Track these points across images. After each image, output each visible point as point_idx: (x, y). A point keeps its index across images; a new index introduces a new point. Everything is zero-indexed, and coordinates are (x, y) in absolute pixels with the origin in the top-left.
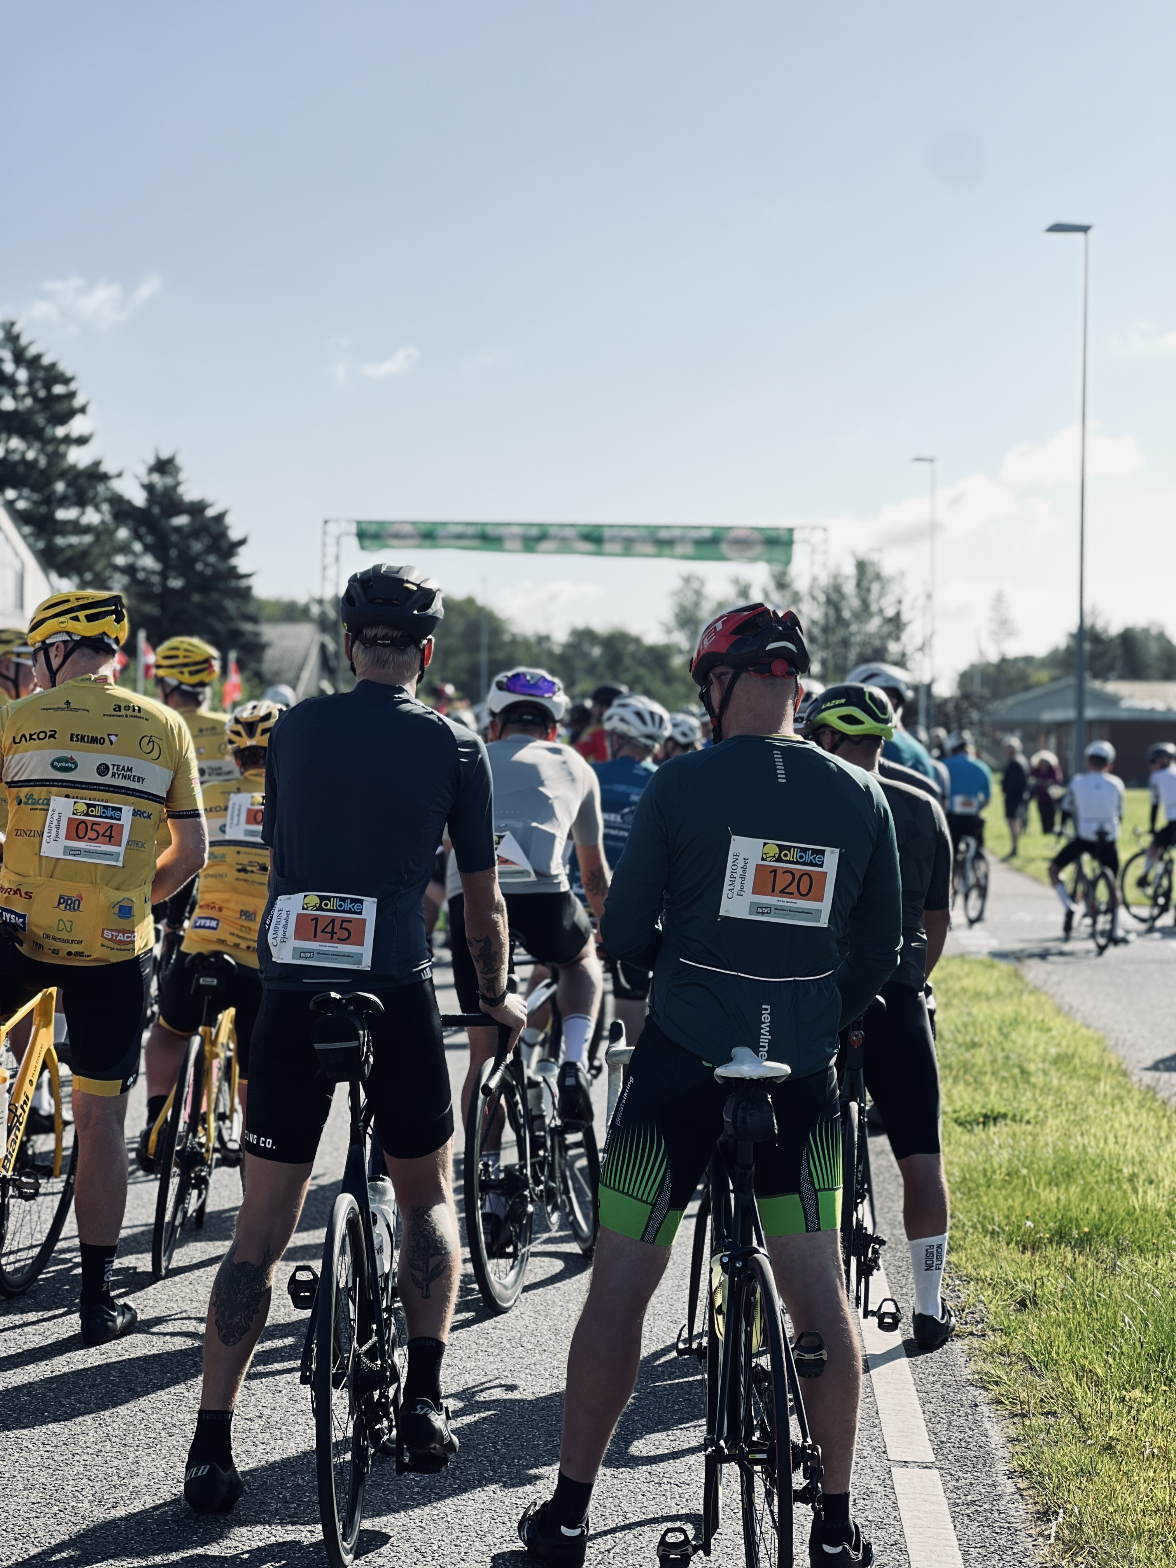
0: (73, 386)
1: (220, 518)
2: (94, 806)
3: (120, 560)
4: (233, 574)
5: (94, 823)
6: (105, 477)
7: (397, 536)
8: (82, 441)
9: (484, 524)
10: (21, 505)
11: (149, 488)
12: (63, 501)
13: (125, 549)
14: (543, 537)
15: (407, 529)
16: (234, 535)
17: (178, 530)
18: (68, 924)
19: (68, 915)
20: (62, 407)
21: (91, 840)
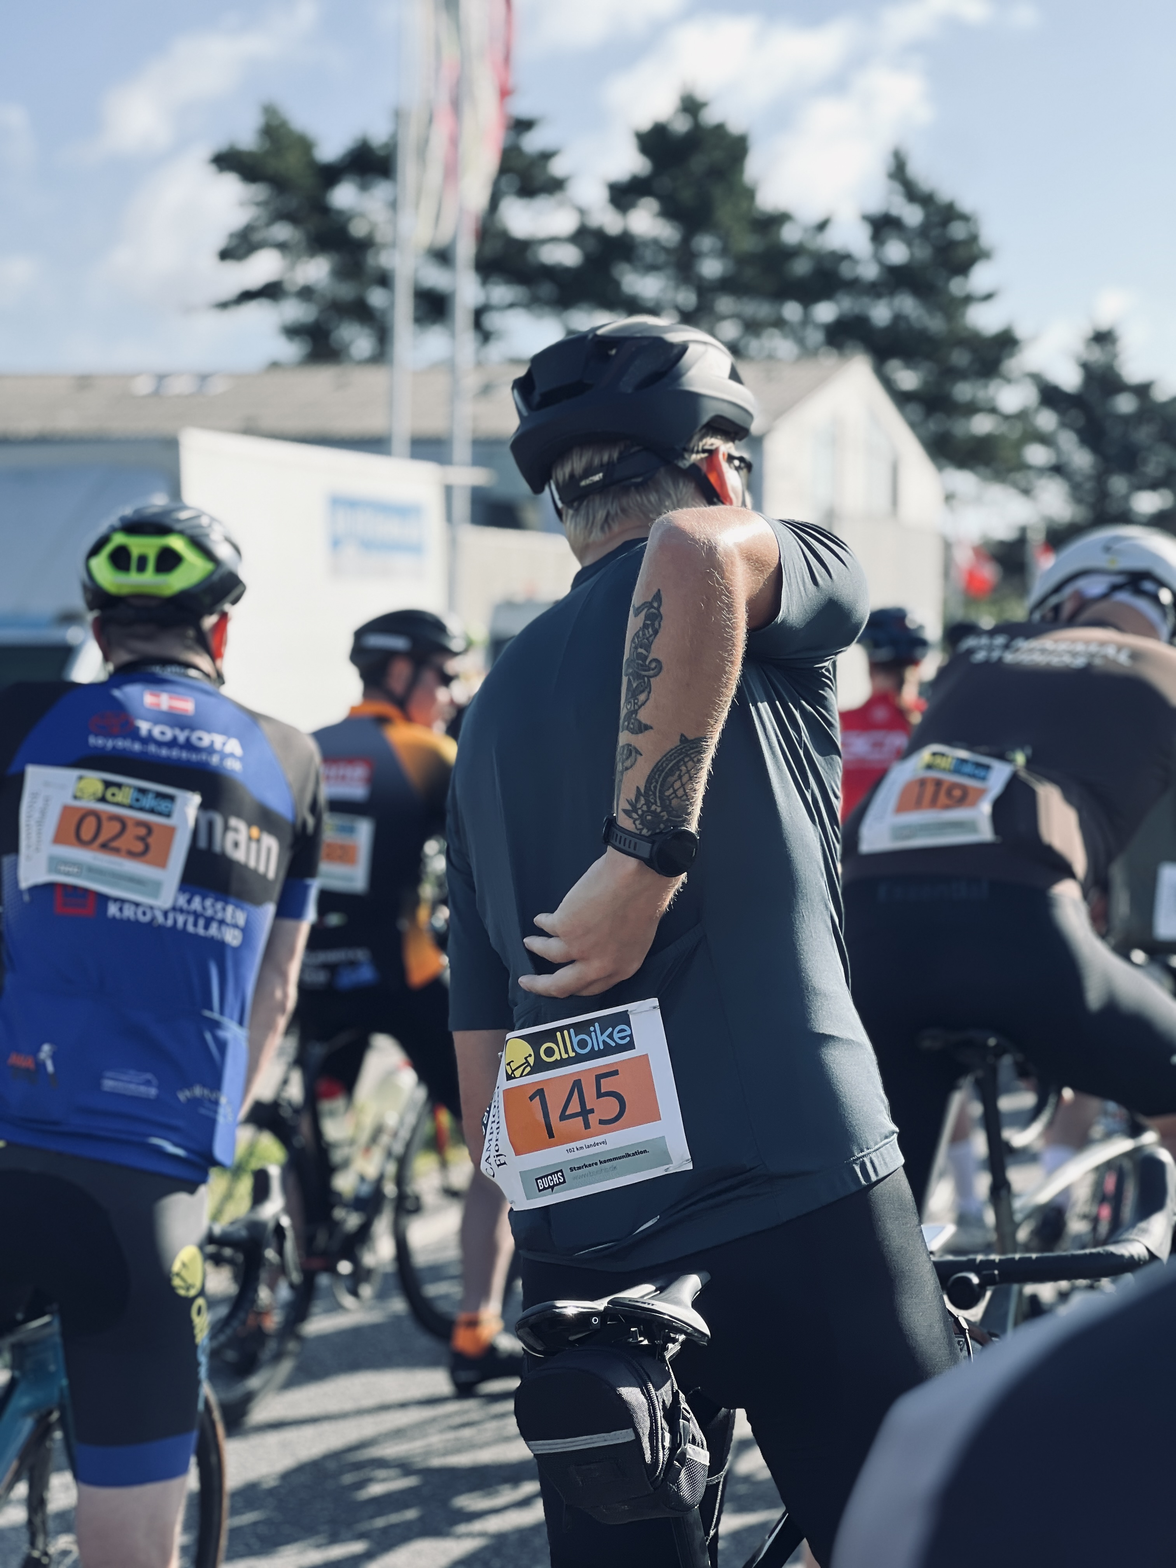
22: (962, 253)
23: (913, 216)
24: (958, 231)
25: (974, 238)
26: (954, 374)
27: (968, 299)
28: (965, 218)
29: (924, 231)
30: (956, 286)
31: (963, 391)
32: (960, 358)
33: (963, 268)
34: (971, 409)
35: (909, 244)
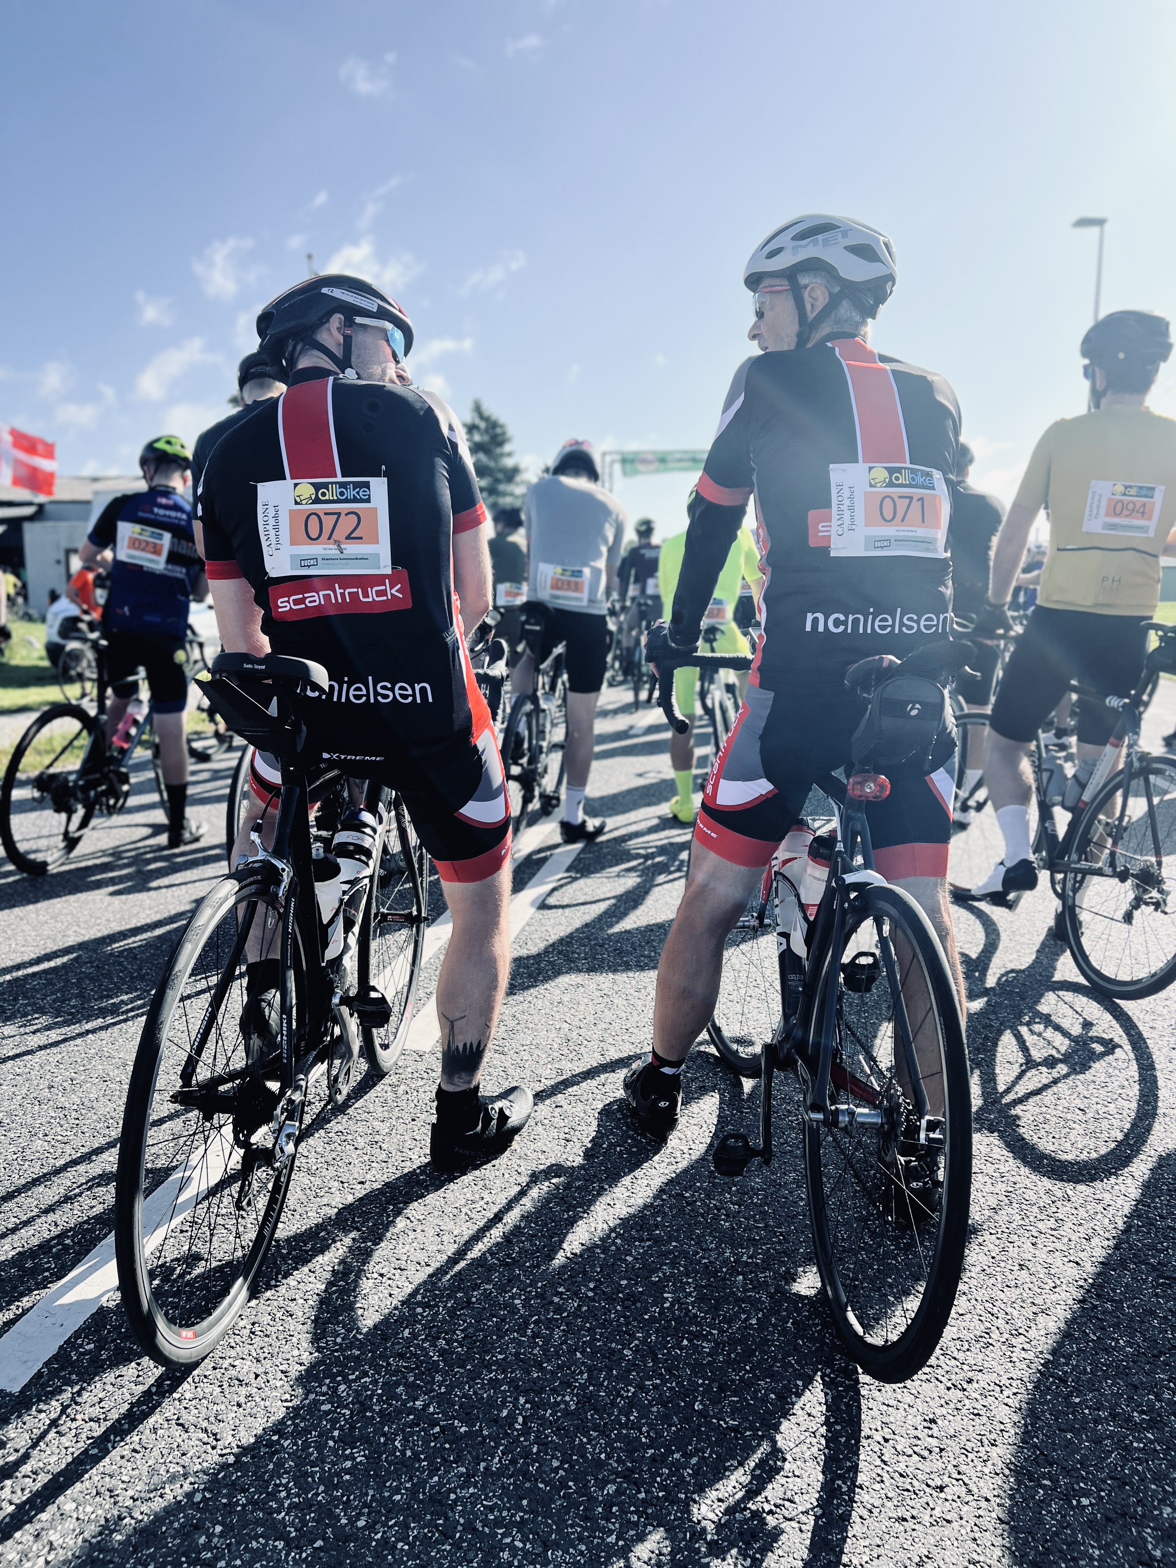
7: (644, 461)
15: (650, 457)
22: (500, 439)
23: (482, 425)
24: (498, 431)
25: (504, 433)
26: (497, 481)
27: (502, 455)
28: (502, 426)
29: (486, 431)
30: (498, 450)
31: (502, 487)
32: (500, 476)
33: (501, 444)
34: (504, 494)
35: (481, 434)
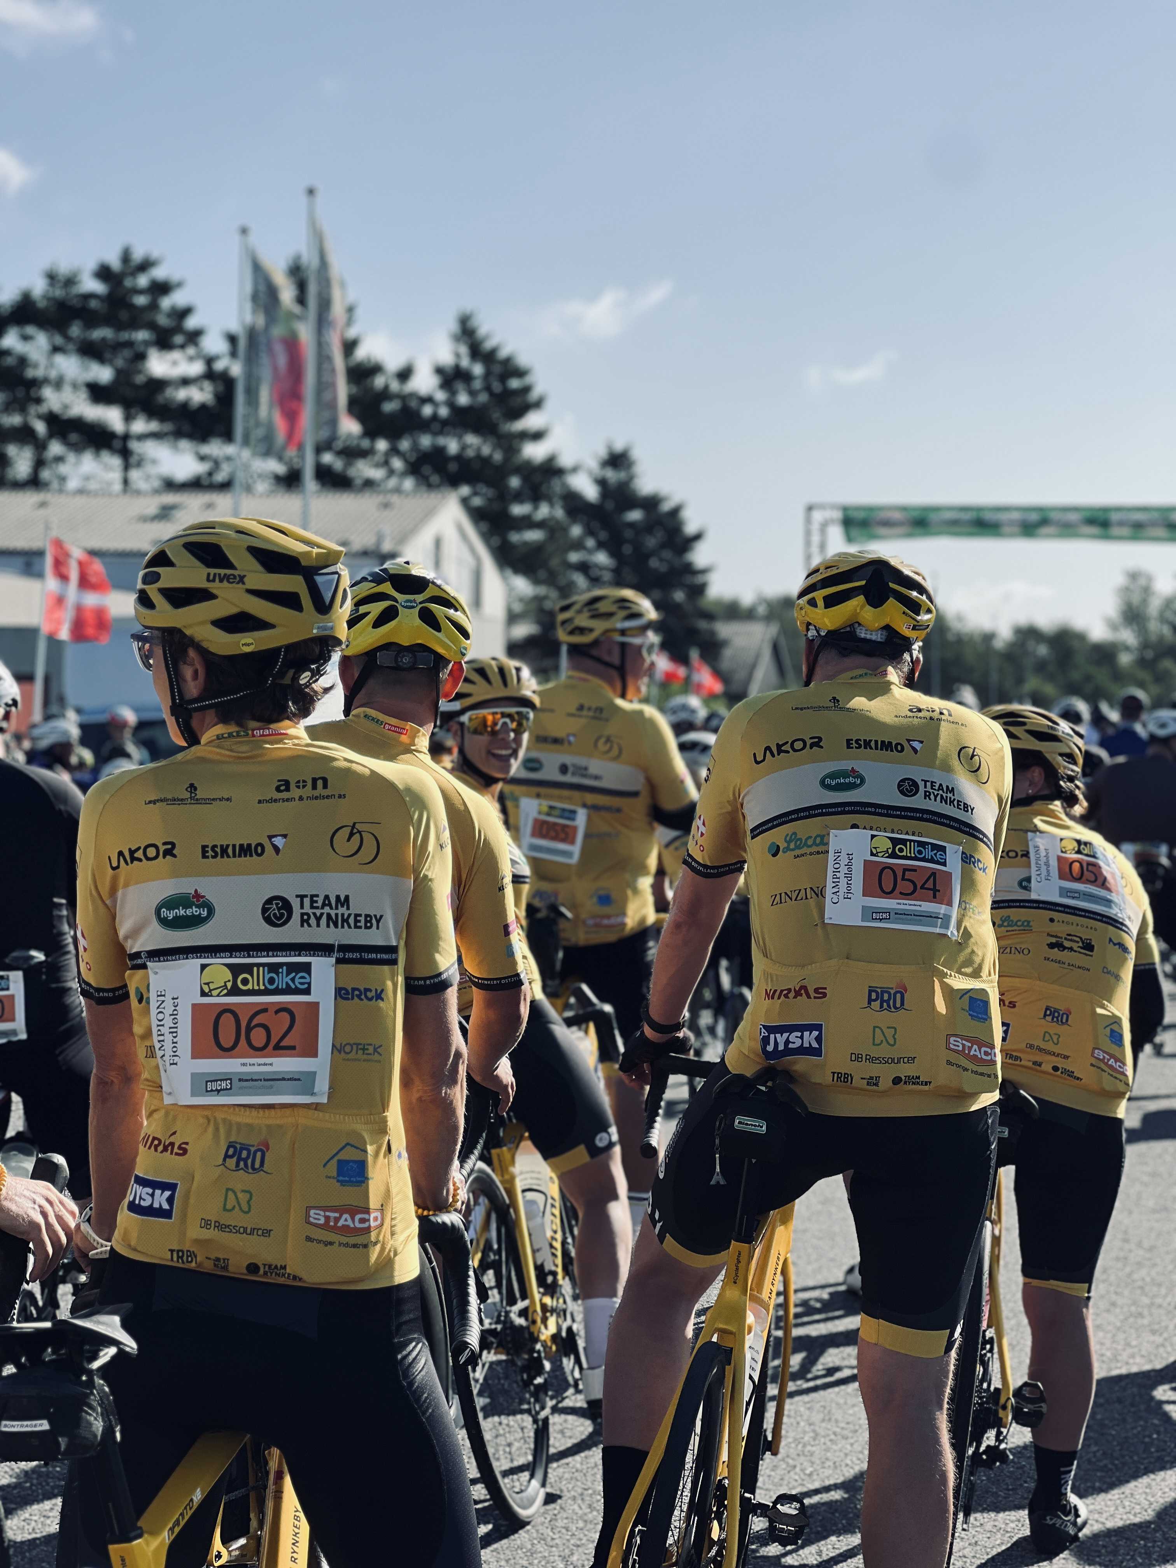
0: (528, 380)
1: (675, 512)
2: (904, 842)
3: (574, 557)
4: (689, 569)
5: (906, 869)
6: (559, 472)
7: (887, 523)
8: (537, 436)
9: (979, 509)
10: (477, 501)
11: (602, 483)
12: (518, 497)
13: (578, 545)
14: (1044, 522)
15: (897, 516)
16: (690, 528)
17: (632, 525)
18: (889, 1033)
19: (886, 1018)
20: (517, 401)
21: (905, 895)
24: (514, 383)
